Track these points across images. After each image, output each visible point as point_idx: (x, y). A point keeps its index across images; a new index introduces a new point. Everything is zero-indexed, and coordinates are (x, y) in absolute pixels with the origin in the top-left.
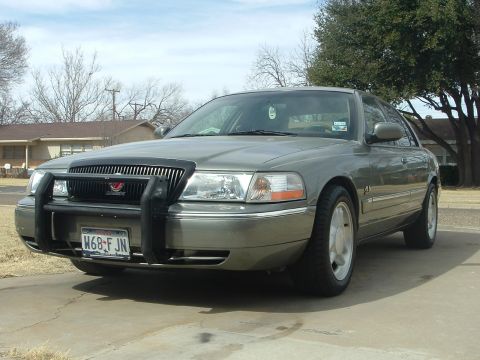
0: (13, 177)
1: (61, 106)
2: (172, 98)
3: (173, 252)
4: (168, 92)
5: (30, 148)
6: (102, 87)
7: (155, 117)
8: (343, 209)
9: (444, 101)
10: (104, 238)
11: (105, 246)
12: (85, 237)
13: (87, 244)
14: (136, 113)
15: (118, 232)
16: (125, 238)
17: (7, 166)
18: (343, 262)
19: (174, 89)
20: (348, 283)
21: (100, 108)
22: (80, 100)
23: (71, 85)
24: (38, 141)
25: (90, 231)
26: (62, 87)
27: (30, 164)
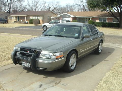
0: (23, 23)
1: (33, 7)
2: (58, 5)
3: (37, 67)
4: (57, 3)
5: (26, 17)
6: (42, 2)
7: (54, 9)
8: (74, 55)
9: (117, 8)
10: (26, 63)
11: (26, 65)
12: (22, 62)
13: (23, 64)
14: (50, 8)
15: (28, 63)
16: (29, 64)
17: (22, 21)
18: (74, 65)
19: (58, 2)
20: (74, 69)
21: (42, 7)
22: (37, 5)
23: (35, 2)
24: (28, 15)
25: (23, 62)
26: (33, 2)
27: (26, 20)
